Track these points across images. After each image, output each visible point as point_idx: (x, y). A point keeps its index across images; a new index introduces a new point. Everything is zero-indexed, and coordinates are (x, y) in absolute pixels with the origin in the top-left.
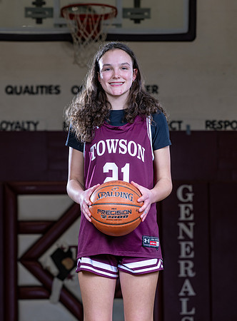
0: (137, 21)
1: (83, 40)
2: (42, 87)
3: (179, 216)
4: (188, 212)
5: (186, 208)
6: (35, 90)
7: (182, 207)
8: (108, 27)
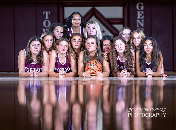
3: (137, 17)
4: (141, 15)
5: (140, 13)
7: (139, 12)
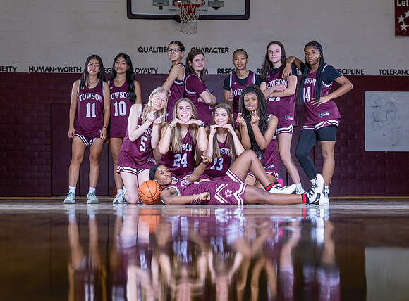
0: (216, 8)
1: (186, 18)
2: (160, 48)
6: (156, 50)
8: (199, 12)
